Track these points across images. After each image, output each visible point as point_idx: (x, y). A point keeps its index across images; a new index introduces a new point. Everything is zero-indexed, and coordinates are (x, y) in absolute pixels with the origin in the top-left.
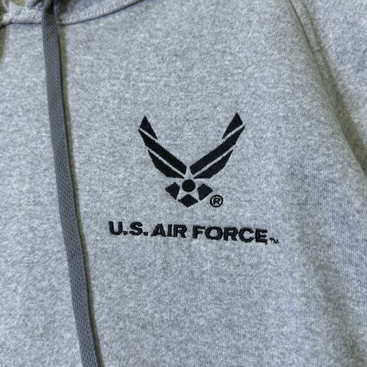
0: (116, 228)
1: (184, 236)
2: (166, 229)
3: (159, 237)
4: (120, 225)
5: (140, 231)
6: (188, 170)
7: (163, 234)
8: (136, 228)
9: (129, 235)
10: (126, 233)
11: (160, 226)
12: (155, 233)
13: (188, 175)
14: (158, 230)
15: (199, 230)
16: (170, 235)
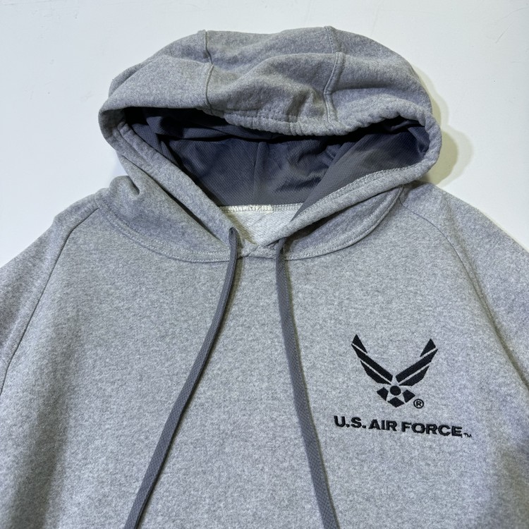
0: (340, 421)
1: (395, 430)
2: (380, 424)
3: (375, 430)
4: (343, 419)
5: (360, 425)
6: (394, 379)
7: (379, 428)
8: (356, 422)
9: (351, 427)
10: (348, 426)
11: (375, 421)
12: (372, 427)
13: (394, 382)
14: (374, 424)
15: (406, 425)
16: (384, 429)
